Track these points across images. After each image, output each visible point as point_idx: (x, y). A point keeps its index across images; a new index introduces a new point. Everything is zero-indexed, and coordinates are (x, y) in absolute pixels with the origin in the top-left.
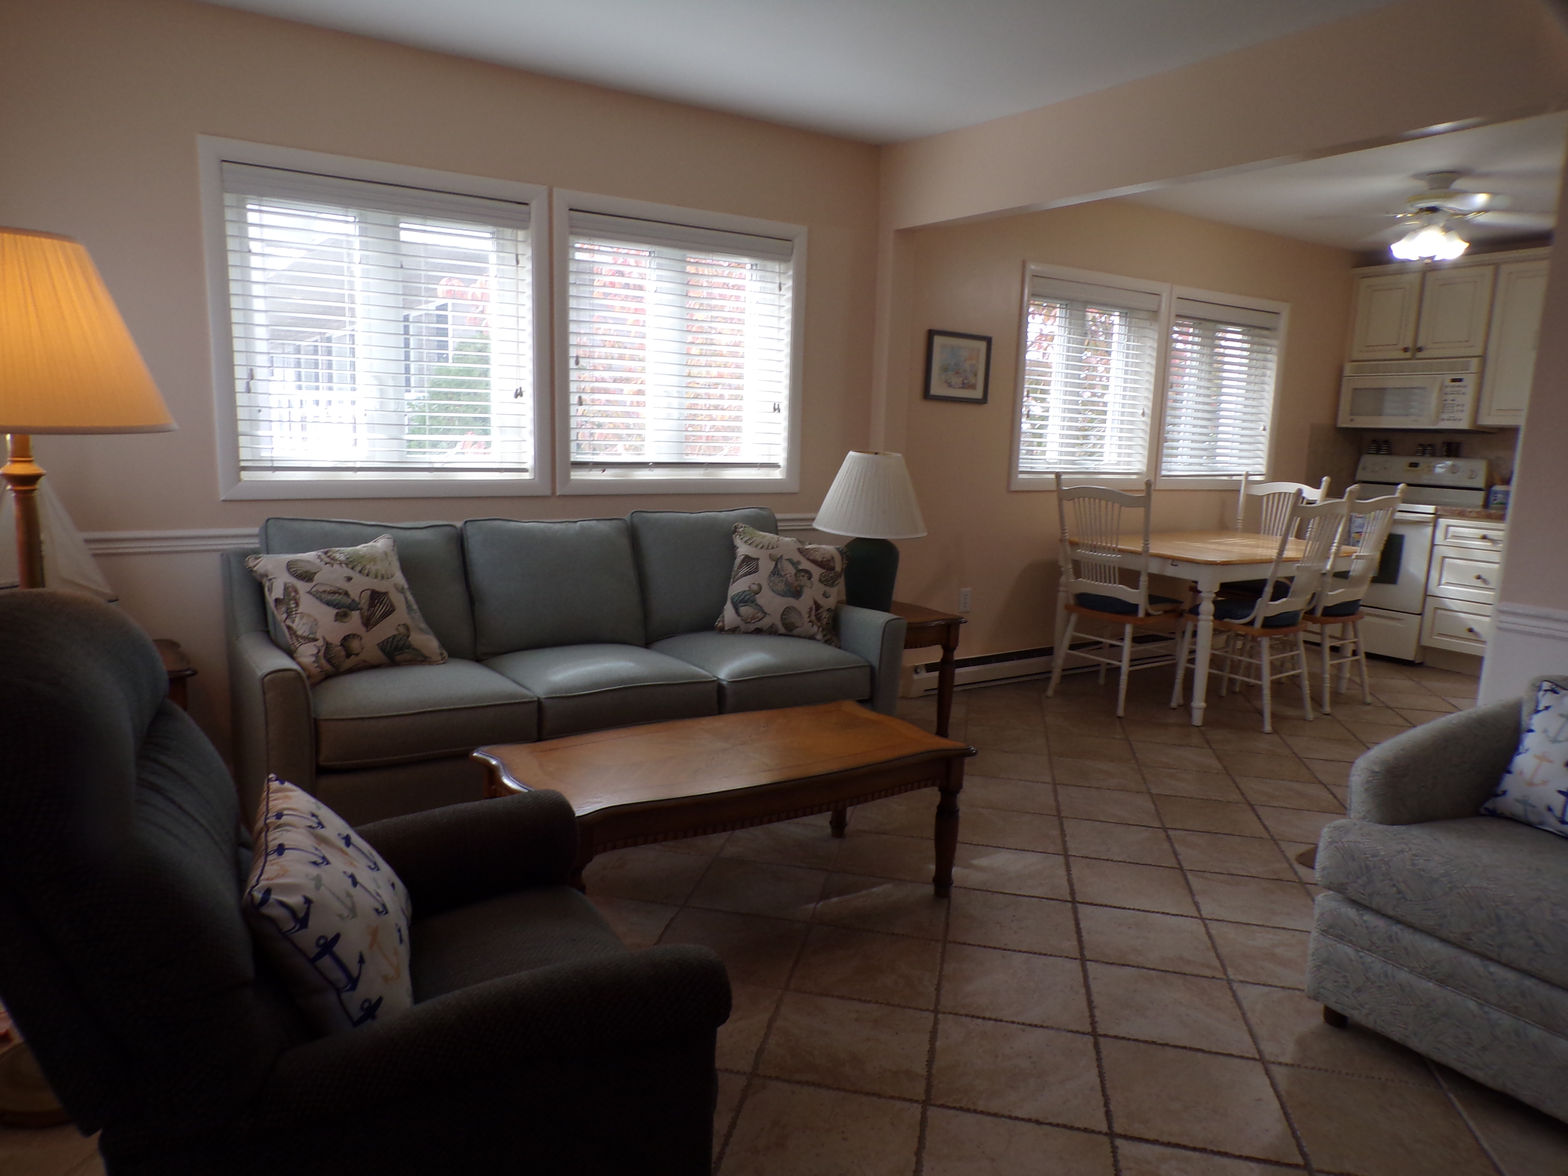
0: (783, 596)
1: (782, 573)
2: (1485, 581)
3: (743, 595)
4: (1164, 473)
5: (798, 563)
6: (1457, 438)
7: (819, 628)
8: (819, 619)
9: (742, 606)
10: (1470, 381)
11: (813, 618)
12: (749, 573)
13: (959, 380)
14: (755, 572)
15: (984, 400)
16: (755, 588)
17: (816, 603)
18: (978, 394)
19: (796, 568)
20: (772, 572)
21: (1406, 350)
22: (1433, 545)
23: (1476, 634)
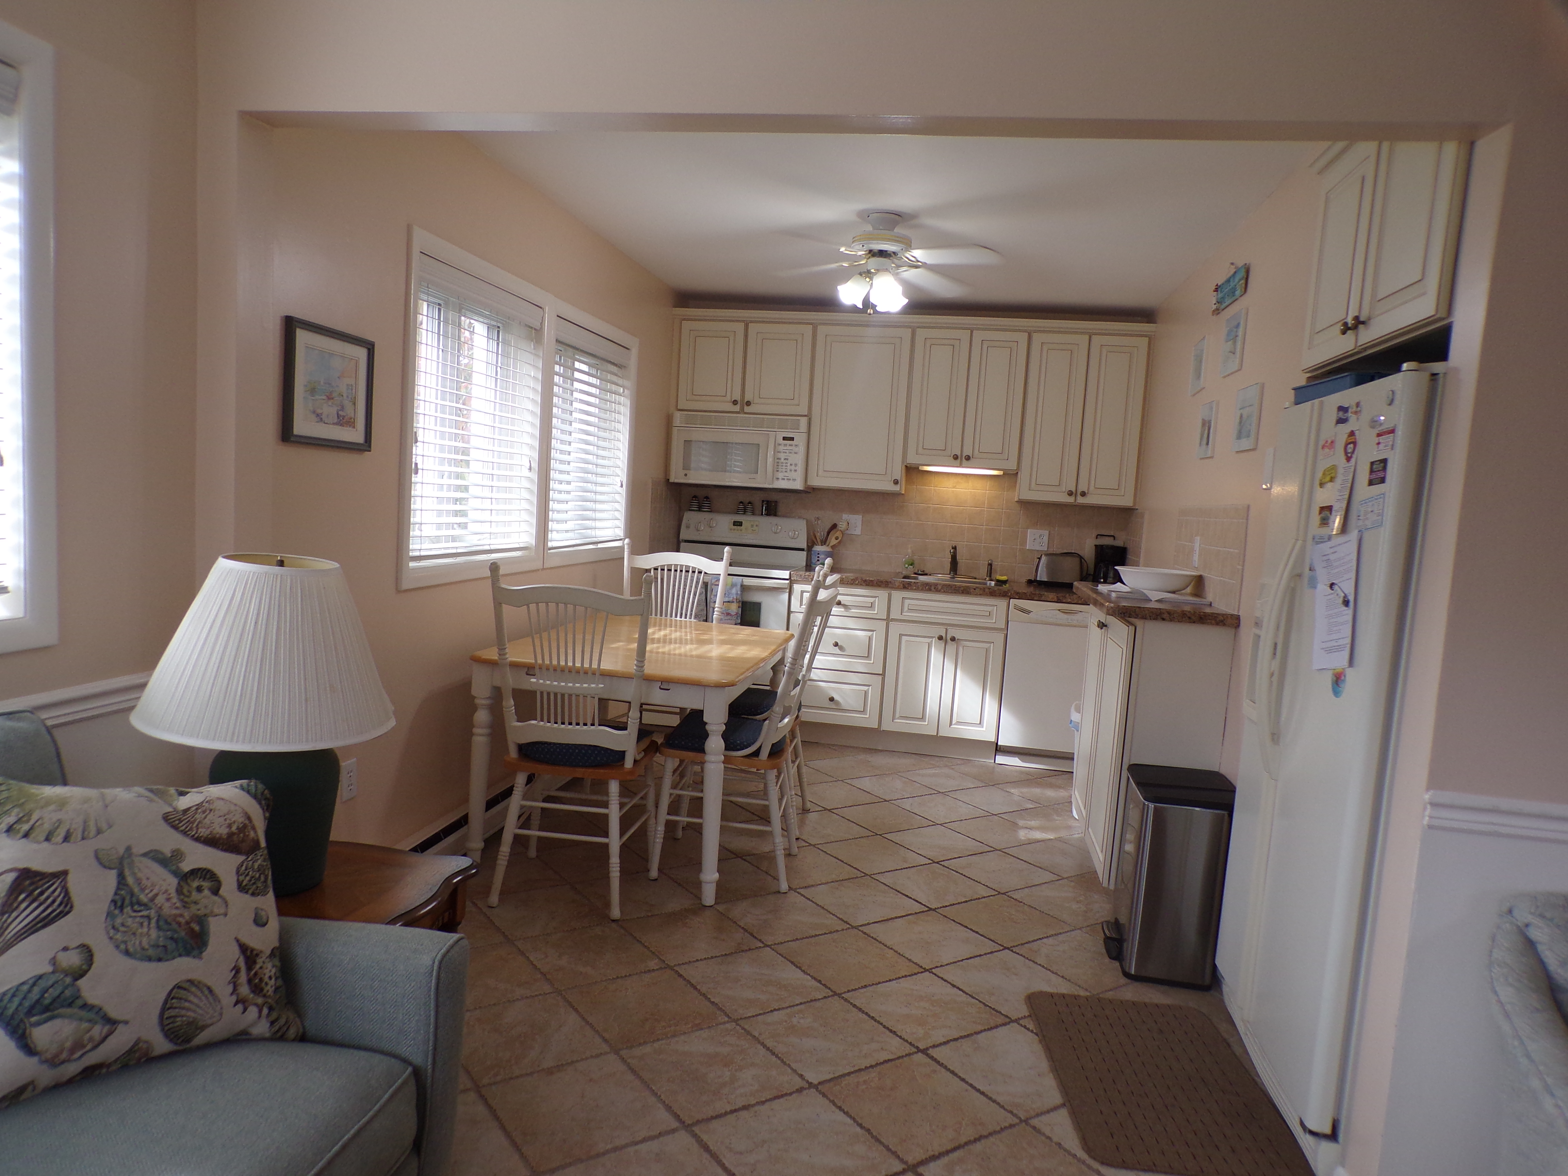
0: (160, 960)
1: (143, 898)
2: (841, 648)
3: (36, 990)
4: (550, 544)
5: (178, 855)
6: (774, 497)
7: (260, 1011)
8: (257, 988)
9: (38, 1024)
10: (800, 440)
11: (244, 990)
12: (44, 922)
13: (334, 410)
14: (63, 914)
15: (367, 445)
16: (73, 959)
17: (244, 948)
18: (356, 435)
19: (176, 873)
20: (114, 902)
21: (735, 402)
22: (789, 612)
23: (838, 703)
